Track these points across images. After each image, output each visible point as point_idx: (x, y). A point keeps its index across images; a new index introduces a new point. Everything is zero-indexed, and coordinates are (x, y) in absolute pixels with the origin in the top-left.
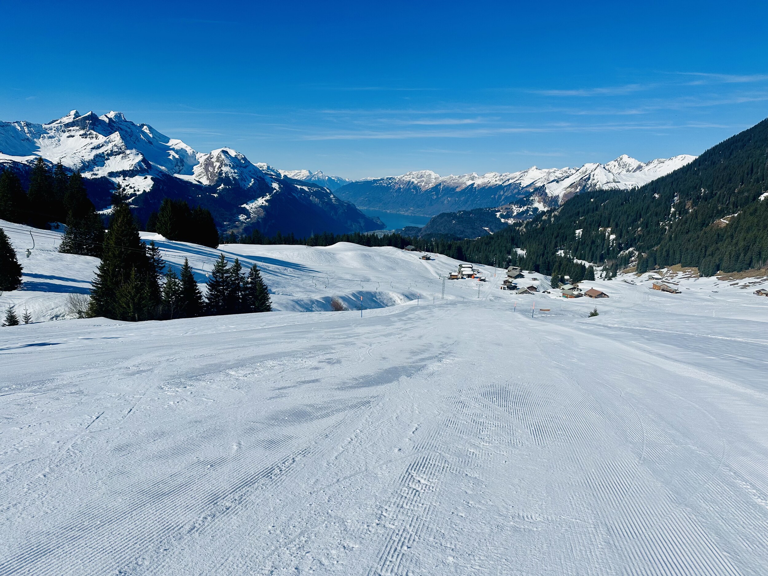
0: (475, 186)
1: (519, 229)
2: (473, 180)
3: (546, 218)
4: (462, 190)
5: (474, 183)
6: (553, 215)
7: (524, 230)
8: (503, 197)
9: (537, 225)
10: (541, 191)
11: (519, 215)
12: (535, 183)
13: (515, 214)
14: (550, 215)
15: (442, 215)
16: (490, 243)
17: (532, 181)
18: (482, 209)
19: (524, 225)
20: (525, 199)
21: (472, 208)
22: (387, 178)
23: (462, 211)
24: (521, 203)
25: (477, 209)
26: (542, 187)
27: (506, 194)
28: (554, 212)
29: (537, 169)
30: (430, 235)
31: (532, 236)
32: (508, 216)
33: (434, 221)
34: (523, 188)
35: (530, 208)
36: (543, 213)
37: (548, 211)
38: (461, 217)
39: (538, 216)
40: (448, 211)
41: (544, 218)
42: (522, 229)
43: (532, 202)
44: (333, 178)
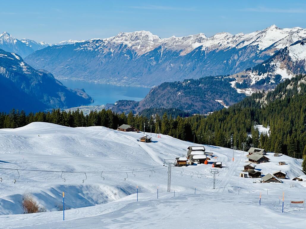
0: (203, 49)
1: (259, 102)
2: (200, 42)
3: (292, 87)
4: (188, 54)
5: (202, 46)
6: (299, 83)
7: (266, 102)
8: (238, 63)
9: (281, 96)
10: (283, 54)
11: (259, 84)
12: (275, 45)
13: (254, 82)
14: (296, 84)
15: (164, 86)
16: (224, 119)
17: (271, 43)
18: (213, 78)
19: (266, 96)
20: (264, 65)
21: (201, 77)
22: (94, 41)
23: (189, 80)
24: (261, 69)
25: (206, 78)
26: (284, 50)
27: (241, 59)
28: (300, 80)
29: (276, 28)
30: (150, 111)
31: (275, 110)
32: (245, 85)
33: (154, 93)
34: (261, 51)
35: (271, 75)
36: (288, 81)
37: (293, 79)
38: (188, 87)
39: (281, 85)
40: (171, 80)
41: (289, 87)
42: (263, 102)
43: (273, 69)
44: (23, 42)
